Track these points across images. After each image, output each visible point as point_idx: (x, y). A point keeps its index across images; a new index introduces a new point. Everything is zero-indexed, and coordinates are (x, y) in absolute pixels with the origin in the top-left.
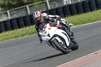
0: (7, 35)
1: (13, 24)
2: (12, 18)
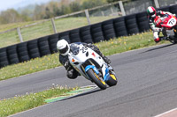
0: (118, 44)
1: (131, 25)
2: (128, 14)
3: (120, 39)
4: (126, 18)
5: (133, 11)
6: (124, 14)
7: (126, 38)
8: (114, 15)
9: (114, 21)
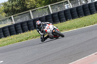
2: (16, 23)
3: (12, 36)
4: (15, 25)
5: (19, 21)
6: (14, 23)
7: (16, 36)
8: (9, 23)
9: (9, 27)
